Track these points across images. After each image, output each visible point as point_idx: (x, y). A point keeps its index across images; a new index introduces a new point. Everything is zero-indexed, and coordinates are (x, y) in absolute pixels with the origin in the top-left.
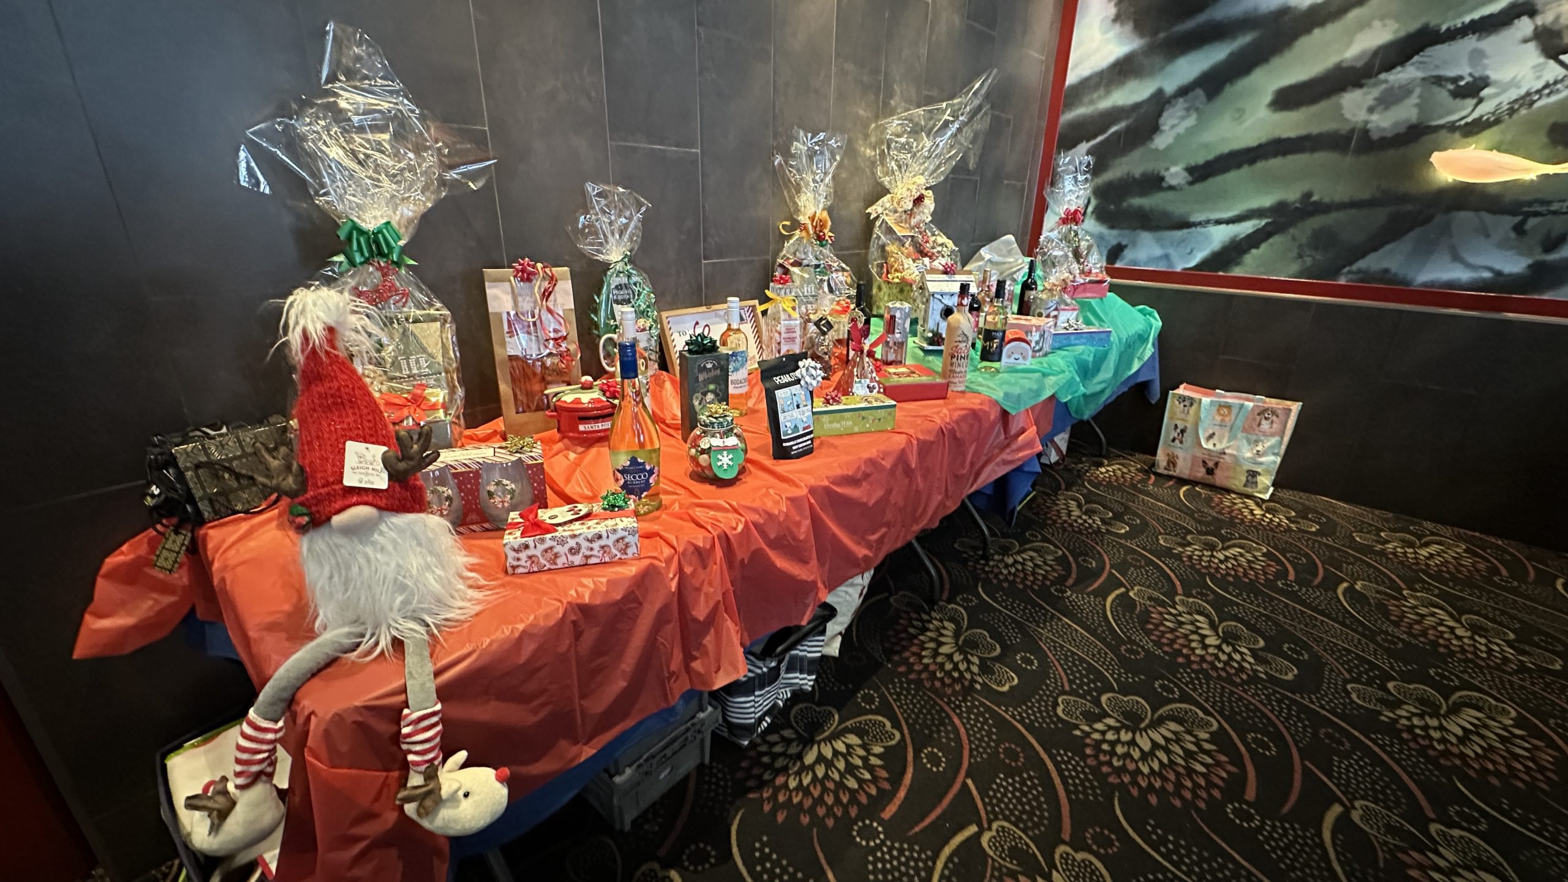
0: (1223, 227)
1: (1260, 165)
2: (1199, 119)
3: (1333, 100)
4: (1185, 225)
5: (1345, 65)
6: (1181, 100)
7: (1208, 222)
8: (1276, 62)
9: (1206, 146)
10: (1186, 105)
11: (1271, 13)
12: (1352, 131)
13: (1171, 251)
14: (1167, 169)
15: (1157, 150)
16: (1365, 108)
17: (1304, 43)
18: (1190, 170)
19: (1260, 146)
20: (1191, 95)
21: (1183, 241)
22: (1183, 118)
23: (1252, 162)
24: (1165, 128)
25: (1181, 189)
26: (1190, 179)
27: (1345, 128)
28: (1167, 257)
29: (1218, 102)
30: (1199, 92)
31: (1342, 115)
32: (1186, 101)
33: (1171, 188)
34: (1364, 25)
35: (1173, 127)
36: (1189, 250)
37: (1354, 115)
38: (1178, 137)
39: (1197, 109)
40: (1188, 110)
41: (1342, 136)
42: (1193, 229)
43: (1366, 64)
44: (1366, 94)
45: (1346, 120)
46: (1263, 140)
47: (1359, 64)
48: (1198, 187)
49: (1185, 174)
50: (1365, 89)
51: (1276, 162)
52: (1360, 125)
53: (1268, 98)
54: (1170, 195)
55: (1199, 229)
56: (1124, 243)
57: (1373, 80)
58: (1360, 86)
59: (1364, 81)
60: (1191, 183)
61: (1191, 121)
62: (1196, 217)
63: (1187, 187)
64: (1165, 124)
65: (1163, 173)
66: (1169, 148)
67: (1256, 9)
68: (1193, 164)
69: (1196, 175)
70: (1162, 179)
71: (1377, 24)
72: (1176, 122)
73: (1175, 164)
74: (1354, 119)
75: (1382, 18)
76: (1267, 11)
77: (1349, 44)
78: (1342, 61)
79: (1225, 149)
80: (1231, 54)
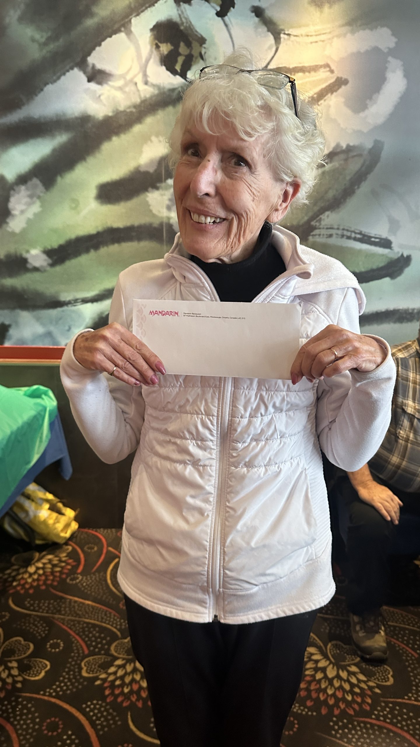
0: (89, 305)
1: (103, 250)
2: (41, 206)
3: (142, 197)
4: (57, 304)
5: (142, 169)
6: (23, 188)
7: (76, 301)
8: (91, 161)
9: (55, 231)
10: (29, 193)
11: (77, 118)
12: (161, 224)
13: (52, 328)
14: (28, 251)
15: (13, 234)
16: (165, 206)
17: (107, 147)
18: (49, 253)
19: (98, 235)
20: (30, 183)
21: (60, 319)
22: (29, 205)
23: (96, 247)
24: (15, 212)
25: (45, 271)
26: (50, 261)
27: (156, 223)
28: (49, 334)
29: (55, 191)
30: (36, 181)
31: (151, 211)
32: (27, 189)
33: (36, 269)
34: (146, 139)
35: (22, 212)
36: (67, 328)
37: (159, 212)
38: (29, 221)
39: (39, 197)
40: (31, 196)
41: (155, 228)
42: (65, 308)
43: (156, 171)
44: (162, 195)
45: (154, 216)
46: (100, 229)
47: (151, 170)
48: (58, 269)
49: (44, 257)
50: (160, 192)
51: (114, 248)
52: (165, 220)
53: (93, 192)
54: (36, 276)
55: (70, 308)
56: (7, 323)
57: (163, 185)
58: (157, 188)
59: (158, 185)
60: (52, 265)
61: (36, 208)
62: (65, 297)
63: (48, 268)
64: (14, 209)
65: (25, 255)
66: (24, 231)
67: (64, 114)
68: (49, 248)
69: (55, 257)
70: (25, 261)
71: (153, 138)
72: (23, 207)
73: (35, 248)
74: (160, 215)
75: (157, 136)
76: (73, 116)
77: (141, 152)
78: (139, 166)
79: (73, 236)
80: (54, 150)
